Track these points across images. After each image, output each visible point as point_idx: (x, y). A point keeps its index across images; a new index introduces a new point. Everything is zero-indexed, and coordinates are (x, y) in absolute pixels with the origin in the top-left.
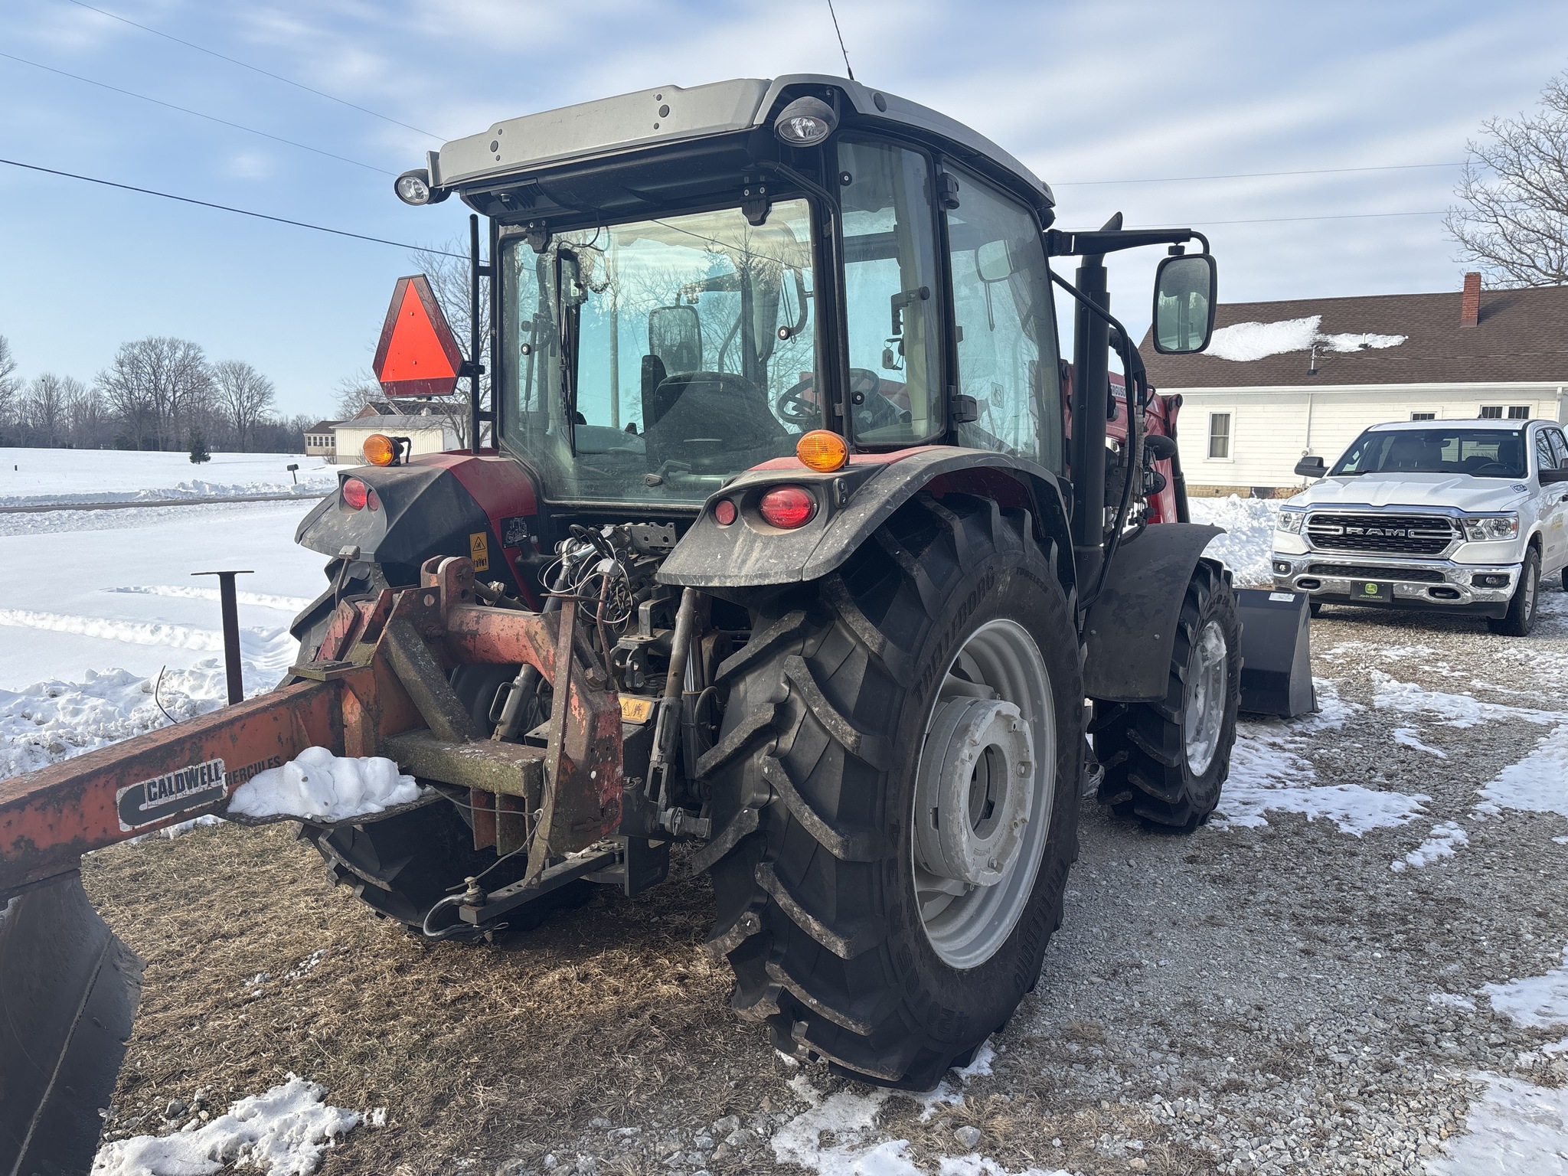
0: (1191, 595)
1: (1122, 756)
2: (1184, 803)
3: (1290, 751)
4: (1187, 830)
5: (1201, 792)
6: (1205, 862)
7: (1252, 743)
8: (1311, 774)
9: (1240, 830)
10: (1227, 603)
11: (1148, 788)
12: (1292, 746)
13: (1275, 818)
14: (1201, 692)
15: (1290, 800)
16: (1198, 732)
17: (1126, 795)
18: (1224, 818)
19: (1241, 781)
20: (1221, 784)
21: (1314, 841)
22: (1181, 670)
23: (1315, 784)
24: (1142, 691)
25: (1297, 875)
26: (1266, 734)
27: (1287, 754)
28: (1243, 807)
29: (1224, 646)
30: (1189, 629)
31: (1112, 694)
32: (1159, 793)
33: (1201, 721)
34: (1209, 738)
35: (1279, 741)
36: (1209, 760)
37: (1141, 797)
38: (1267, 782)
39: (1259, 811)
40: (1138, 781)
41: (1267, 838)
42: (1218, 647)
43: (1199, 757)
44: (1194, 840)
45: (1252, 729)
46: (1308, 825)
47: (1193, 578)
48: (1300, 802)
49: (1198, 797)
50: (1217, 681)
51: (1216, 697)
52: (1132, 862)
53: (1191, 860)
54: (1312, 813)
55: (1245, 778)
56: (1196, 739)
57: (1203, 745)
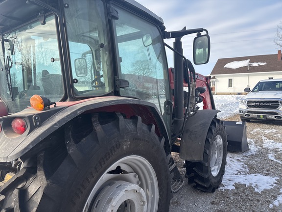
0: (210, 130)
1: (192, 174)
2: (210, 186)
3: (242, 162)
4: (213, 191)
5: (216, 181)
6: (216, 204)
7: (233, 160)
8: (247, 170)
9: (227, 190)
10: (222, 130)
11: (200, 183)
12: (243, 160)
13: (237, 186)
14: (216, 152)
15: (241, 179)
16: (216, 163)
17: (194, 184)
18: (223, 186)
19: (229, 173)
20: (222, 177)
21: (247, 195)
22: (208, 152)
23: (248, 173)
24: (196, 158)
25: (242, 209)
26: (237, 156)
27: (242, 163)
28: (229, 182)
29: (222, 141)
30: (210, 140)
31: (189, 159)
32: (203, 185)
33: (217, 160)
35: (239, 159)
36: (219, 170)
37: (198, 185)
38: (236, 172)
39: (233, 184)
40: (197, 181)
41: (235, 194)
42: (220, 141)
43: (216, 170)
44: (214, 195)
45: (233, 155)
46: (246, 189)
47: (211, 125)
48: (244, 180)
49: (215, 183)
50: (221, 149)
51: (220, 153)
52: (196, 204)
53: (213, 203)
54: (248, 184)
55: (230, 171)
56: (215, 165)
57: (217, 167)
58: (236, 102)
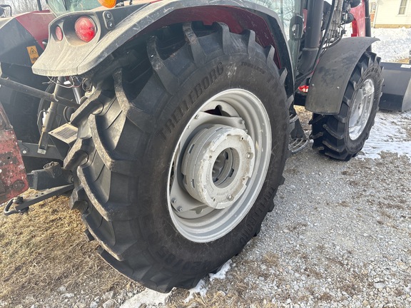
0: (358, 68)
1: (321, 134)
2: (345, 151)
3: (399, 125)
4: (347, 159)
5: (354, 146)
6: (349, 175)
7: (384, 121)
8: (404, 136)
9: (368, 160)
10: (376, 71)
11: (330, 146)
12: (400, 123)
13: (383, 155)
14: (362, 106)
15: (392, 147)
16: (358, 122)
17: (322, 148)
18: (364, 154)
19: (375, 138)
20: (364, 142)
21: (398, 167)
22: (348, 101)
23: (405, 140)
24: (329, 110)
25: (386, 183)
26: (391, 117)
27: (397, 127)
28: (373, 149)
29: (373, 89)
30: (355, 83)
31: (318, 111)
32: (334, 149)
33: (360, 118)
34: (362, 124)
35: (395, 121)
36: (360, 133)
37: (327, 149)
38: (385, 139)
39: (379, 152)
40: (326, 144)
41: (379, 164)
42: (371, 89)
43: (356, 132)
44: (348, 164)
45: (386, 115)
46: (397, 159)
47: (360, 61)
48: (397, 148)
49: (352, 148)
50: (369, 102)
51: (367, 108)
52: (320, 173)
53: (344, 173)
54: (400, 153)
55: (377, 137)
56: (356, 125)
57: (358, 128)
58: (407, 39)
